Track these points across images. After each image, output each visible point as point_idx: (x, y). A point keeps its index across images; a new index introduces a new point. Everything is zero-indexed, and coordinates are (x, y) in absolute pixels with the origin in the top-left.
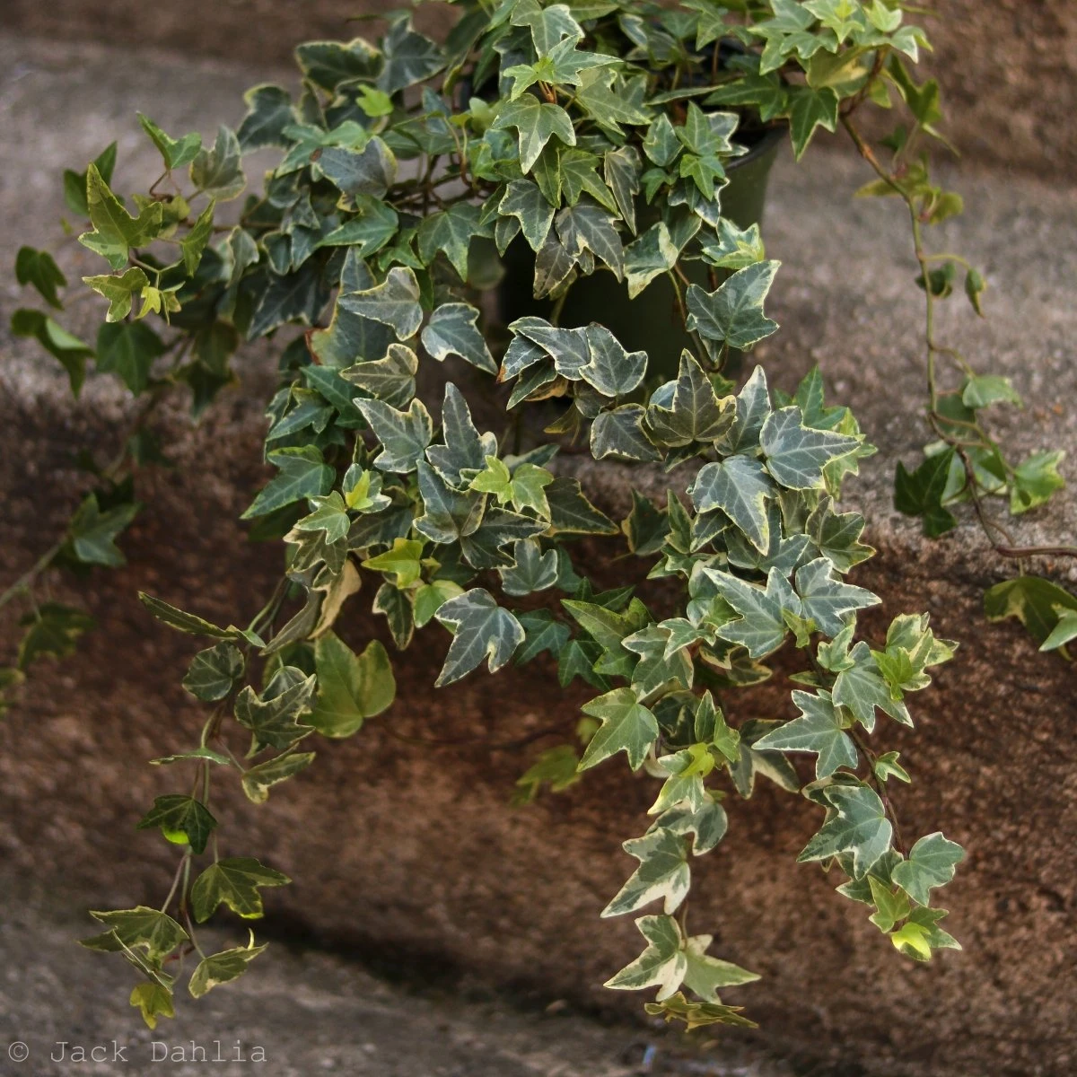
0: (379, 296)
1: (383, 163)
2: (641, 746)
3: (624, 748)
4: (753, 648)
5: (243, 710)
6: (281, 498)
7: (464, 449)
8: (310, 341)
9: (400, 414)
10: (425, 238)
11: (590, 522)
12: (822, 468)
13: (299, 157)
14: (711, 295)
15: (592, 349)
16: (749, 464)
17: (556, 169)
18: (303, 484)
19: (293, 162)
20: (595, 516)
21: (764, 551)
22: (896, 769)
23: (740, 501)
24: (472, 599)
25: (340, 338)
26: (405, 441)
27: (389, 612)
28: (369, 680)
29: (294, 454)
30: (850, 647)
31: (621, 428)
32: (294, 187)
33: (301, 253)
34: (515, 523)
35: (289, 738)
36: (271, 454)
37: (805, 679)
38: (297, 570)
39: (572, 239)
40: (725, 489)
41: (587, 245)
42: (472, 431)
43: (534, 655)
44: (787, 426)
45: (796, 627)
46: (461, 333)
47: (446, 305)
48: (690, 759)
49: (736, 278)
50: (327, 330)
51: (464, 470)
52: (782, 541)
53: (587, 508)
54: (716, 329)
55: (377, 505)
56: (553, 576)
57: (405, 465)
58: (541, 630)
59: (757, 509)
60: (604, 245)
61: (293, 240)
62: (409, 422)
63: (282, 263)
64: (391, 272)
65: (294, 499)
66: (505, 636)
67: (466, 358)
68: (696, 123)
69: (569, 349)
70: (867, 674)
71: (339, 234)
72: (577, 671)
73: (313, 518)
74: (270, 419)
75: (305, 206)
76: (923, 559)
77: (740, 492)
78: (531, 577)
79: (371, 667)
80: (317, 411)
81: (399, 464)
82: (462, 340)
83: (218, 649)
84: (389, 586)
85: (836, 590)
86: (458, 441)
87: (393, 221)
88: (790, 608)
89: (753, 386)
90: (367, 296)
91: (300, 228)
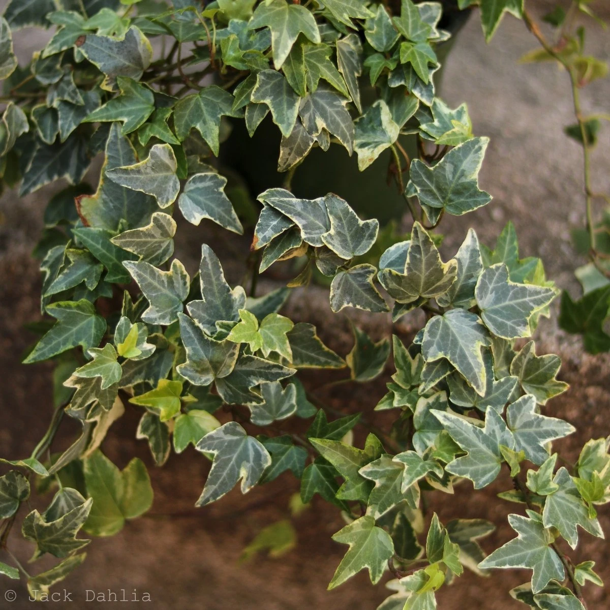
0: (142, 170)
1: (140, 49)
2: (380, 563)
3: (366, 566)
4: (477, 481)
5: (29, 529)
6: (58, 345)
7: (218, 302)
8: (80, 206)
9: (163, 273)
10: (182, 116)
11: (323, 359)
12: (528, 319)
13: (62, 40)
14: (432, 169)
15: (331, 218)
16: (466, 317)
17: (301, 62)
18: (78, 332)
19: (58, 45)
20: (327, 354)
21: (482, 393)
22: (591, 575)
23: (461, 350)
24: (226, 431)
25: (105, 203)
26: (166, 296)
27: (150, 436)
28: (130, 490)
29: (69, 307)
30: (554, 473)
31: (355, 285)
32: (58, 66)
33: (67, 126)
34: (265, 368)
35: (68, 549)
36: (49, 307)
37: (512, 496)
38: (74, 409)
39: (312, 121)
40: (448, 340)
41: (324, 126)
42: (224, 286)
43: (277, 475)
44: (497, 282)
45: (510, 459)
46: (212, 200)
47: (198, 175)
48: (425, 578)
49: (453, 153)
50: (94, 196)
51: (220, 322)
52: (495, 383)
53: (320, 348)
54: (436, 198)
55: (145, 352)
56: (292, 407)
57: (168, 318)
58: (283, 453)
59: (475, 357)
60: (338, 125)
61: (60, 114)
62: (170, 280)
63: (48, 132)
64: (152, 149)
65: (70, 346)
66: (254, 461)
67: (218, 222)
68: (409, 14)
69: (312, 218)
70: (568, 497)
71: (102, 111)
72: (316, 490)
73: (90, 367)
74: (44, 273)
75: (69, 83)
76: (583, 369)
77: (461, 342)
78: (274, 408)
79: (132, 479)
80: (87, 268)
81: (163, 317)
82: (213, 205)
83: (7, 478)
84: (150, 414)
85: (539, 422)
86: (213, 295)
87: (149, 100)
88: (505, 443)
89: (468, 247)
90: (132, 170)
91: (65, 103)
